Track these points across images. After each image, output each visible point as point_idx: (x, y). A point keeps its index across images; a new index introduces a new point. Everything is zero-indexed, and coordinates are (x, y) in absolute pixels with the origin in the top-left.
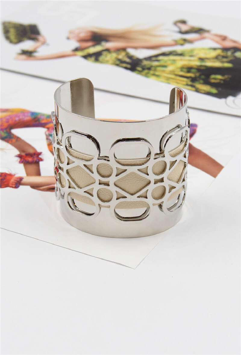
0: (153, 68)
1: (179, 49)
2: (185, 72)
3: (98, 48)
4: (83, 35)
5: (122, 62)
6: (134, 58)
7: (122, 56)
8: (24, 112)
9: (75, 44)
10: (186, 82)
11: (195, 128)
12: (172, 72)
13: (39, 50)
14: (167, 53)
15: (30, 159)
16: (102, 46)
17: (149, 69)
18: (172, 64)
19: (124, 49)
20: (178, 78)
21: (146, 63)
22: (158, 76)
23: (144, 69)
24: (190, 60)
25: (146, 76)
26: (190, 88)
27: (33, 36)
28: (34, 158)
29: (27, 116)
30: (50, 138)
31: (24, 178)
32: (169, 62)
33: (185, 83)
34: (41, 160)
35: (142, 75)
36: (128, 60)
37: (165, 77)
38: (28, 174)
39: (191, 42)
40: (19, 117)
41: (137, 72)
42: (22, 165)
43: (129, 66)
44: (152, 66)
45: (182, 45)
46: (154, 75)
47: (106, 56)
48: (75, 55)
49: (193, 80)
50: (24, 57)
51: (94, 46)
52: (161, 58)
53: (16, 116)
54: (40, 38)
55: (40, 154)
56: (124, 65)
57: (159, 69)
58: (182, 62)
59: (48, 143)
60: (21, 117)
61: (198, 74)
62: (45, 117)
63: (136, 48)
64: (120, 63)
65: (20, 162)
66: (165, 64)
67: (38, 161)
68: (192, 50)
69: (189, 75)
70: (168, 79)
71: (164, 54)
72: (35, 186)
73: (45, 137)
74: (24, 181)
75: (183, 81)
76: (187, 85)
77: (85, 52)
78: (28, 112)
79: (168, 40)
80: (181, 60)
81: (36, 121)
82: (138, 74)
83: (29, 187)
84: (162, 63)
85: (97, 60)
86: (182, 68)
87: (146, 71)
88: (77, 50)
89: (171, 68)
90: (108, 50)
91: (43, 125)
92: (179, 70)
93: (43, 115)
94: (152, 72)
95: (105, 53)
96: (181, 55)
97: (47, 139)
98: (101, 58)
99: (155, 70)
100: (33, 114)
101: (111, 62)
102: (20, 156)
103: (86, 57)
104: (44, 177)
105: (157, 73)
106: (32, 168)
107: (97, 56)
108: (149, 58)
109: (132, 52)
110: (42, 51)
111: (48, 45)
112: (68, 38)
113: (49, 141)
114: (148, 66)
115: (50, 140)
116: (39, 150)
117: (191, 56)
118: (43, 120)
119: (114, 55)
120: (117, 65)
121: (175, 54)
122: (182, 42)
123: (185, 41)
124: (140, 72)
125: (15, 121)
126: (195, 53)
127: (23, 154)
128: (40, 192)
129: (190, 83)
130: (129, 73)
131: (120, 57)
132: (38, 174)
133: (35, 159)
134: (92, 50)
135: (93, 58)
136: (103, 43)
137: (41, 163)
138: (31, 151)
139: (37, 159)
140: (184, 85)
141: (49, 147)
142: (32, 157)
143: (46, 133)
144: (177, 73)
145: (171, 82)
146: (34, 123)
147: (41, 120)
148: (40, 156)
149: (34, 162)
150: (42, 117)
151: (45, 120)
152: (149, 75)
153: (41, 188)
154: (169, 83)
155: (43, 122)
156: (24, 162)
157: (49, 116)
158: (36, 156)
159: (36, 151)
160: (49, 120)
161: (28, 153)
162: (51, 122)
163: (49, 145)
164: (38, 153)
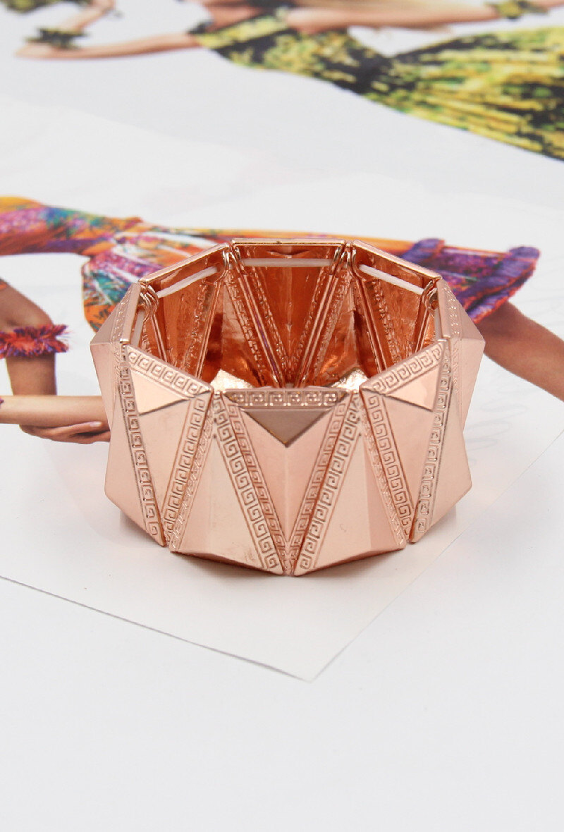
0: (421, 85)
1: (503, 29)
2: (514, 96)
3: (265, 27)
5: (330, 65)
6: (369, 55)
7: (333, 49)
8: (26, 207)
9: (200, 15)
10: (518, 124)
11: (530, 260)
12: (478, 97)
14: (468, 41)
15: (28, 346)
16: (278, 20)
17: (410, 86)
18: (479, 73)
19: (341, 30)
20: (494, 113)
21: (400, 69)
22: (432, 107)
23: (393, 87)
24: (533, 63)
25: (400, 106)
26: (525, 142)
28: (40, 342)
29: (36, 220)
30: (96, 284)
31: (5, 399)
32: (471, 68)
33: (513, 129)
34: (63, 348)
35: (387, 105)
36: (348, 61)
37: (455, 110)
38: (16, 390)
39: (539, 9)
40: (11, 221)
41: (373, 96)
43: (350, 78)
44: (419, 79)
45: (513, 18)
46: (423, 104)
47: (286, 51)
48: (196, 46)
49: (539, 119)
50: (45, 49)
51: (252, 19)
52: (446, 55)
53: (3, 219)
55: (60, 330)
56: (337, 75)
57: (438, 86)
58: (507, 67)
59: (87, 298)
60: (15, 224)
61: (552, 104)
62: (88, 223)
63: (375, 26)
64: (323, 69)
66: (460, 74)
67: (50, 350)
68: (542, 34)
69: (526, 105)
70: (463, 116)
71: (457, 45)
74: (3, 409)
75: (507, 122)
76: (519, 134)
77: (226, 38)
78: (39, 207)
79: (475, 4)
80: (508, 61)
81: (59, 235)
82: (375, 101)
83: (16, 428)
84: (449, 70)
85: (257, 60)
86: (507, 86)
87: (401, 93)
88: (201, 30)
89: (473, 85)
90: (293, 32)
91: (77, 247)
92: (498, 90)
93: (83, 217)
94: (416, 96)
95: (282, 40)
96: (509, 46)
97: (85, 287)
98: (269, 56)
99: (428, 90)
100: (52, 212)
101: (299, 65)
103: (224, 52)
104: (65, 398)
105: (431, 100)
106: (33, 371)
107: (258, 50)
108: (413, 57)
109: (363, 37)
110: (101, 34)
111: (119, 15)
113: (89, 292)
114: (409, 79)
115: (94, 289)
116: (57, 321)
117: (538, 51)
118: (81, 231)
119: (310, 46)
120: (317, 75)
121: (489, 42)
122: (514, 10)
123: (523, 5)
124: (381, 96)
126: (548, 43)
127: (9, 331)
128: (48, 441)
129: (527, 129)
130: (348, 97)
131: (327, 52)
132: (49, 388)
133: (43, 346)
134: (247, 32)
135: (247, 56)
136: (282, 12)
138: (34, 322)
139: (49, 346)
140: (510, 134)
141: (87, 312)
142: (36, 341)
143: (83, 268)
144: (490, 99)
145: (472, 127)
146: (54, 240)
147: (73, 231)
148: (58, 338)
149: (41, 352)
150: (79, 223)
151: (87, 230)
152: (406, 103)
153: (54, 432)
154: (465, 129)
155: (80, 237)
156: (8, 354)
157: (100, 222)
158: (46, 336)
159: (50, 322)
160: (99, 231)
161: (24, 328)
162: (104, 238)
163: (88, 305)
164: (54, 327)
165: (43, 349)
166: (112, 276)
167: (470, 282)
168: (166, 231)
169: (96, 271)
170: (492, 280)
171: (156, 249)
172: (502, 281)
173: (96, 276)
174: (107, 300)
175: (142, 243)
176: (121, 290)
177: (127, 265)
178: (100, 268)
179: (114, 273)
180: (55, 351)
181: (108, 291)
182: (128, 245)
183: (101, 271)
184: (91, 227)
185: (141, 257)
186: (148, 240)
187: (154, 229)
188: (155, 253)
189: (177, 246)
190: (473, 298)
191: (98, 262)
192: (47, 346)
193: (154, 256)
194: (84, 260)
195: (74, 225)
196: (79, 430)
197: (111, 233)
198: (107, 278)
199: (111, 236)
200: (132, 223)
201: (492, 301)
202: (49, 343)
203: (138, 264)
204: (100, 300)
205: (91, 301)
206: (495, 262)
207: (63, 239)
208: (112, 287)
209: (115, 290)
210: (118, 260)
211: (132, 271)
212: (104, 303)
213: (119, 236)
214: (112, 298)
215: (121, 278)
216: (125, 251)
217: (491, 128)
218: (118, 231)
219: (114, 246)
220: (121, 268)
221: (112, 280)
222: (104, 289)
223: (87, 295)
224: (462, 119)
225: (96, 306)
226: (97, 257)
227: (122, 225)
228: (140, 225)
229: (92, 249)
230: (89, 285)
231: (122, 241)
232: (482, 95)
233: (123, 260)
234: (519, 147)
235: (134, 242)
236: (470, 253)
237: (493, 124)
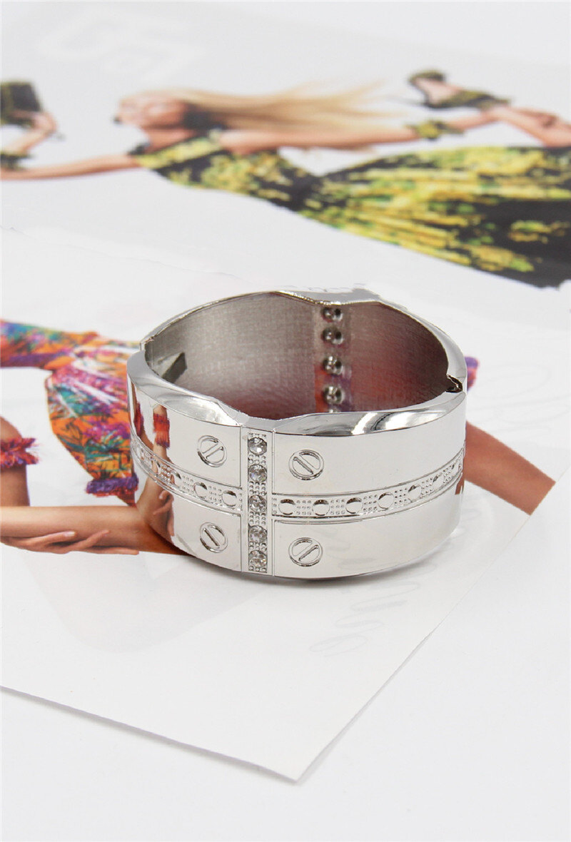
0: (351, 203)
1: (423, 149)
2: (440, 213)
3: (199, 148)
4: (157, 112)
5: (265, 184)
6: (300, 175)
7: (265, 168)
9: (138, 137)
10: (446, 239)
11: (470, 370)
12: (406, 214)
13: (35, 151)
14: (391, 161)
16: (212, 141)
17: (342, 204)
18: (405, 191)
19: (272, 151)
20: (422, 229)
21: (331, 187)
22: (364, 223)
23: (326, 205)
24: (454, 181)
25: (334, 222)
26: (454, 256)
27: (21, 114)
28: (10, 454)
30: (60, 397)
32: (397, 186)
33: (441, 243)
34: (33, 460)
35: (322, 221)
36: (281, 180)
37: (385, 226)
39: (457, 130)
41: (308, 213)
43: (284, 196)
44: (348, 197)
45: (432, 138)
46: (354, 220)
47: (222, 170)
48: (136, 166)
49: (465, 234)
51: (188, 140)
52: (373, 174)
54: (40, 119)
55: (30, 442)
56: (273, 194)
57: (368, 203)
58: (430, 185)
59: (52, 411)
61: (476, 220)
62: (47, 337)
63: (304, 147)
64: (258, 188)
66: (387, 192)
67: (21, 462)
68: (460, 154)
69: (452, 220)
70: (394, 232)
71: (382, 164)
73: (43, 395)
75: (435, 237)
76: (448, 248)
77: (164, 159)
79: (395, 126)
80: (431, 179)
81: (20, 350)
82: (310, 217)
84: (376, 188)
85: (195, 179)
86: (432, 203)
87: (333, 210)
88: (140, 151)
89: (401, 202)
90: (226, 153)
91: (38, 361)
92: (424, 207)
93: (42, 332)
94: (348, 213)
95: (217, 160)
96: (430, 165)
97: (50, 401)
98: (207, 175)
99: (358, 207)
100: (12, 327)
101: (235, 184)
103: (164, 171)
104: (38, 508)
105: (362, 216)
107: (195, 170)
108: (342, 176)
109: (293, 157)
110: (45, 155)
111: (61, 138)
112: (118, 120)
113: (54, 405)
114: (339, 197)
115: (58, 402)
116: (25, 434)
117: (458, 169)
118: (42, 346)
119: (244, 166)
120: (253, 193)
121: (412, 162)
122: (433, 131)
123: (440, 126)
124: (315, 213)
126: (467, 162)
128: (25, 551)
129: (455, 244)
130: (284, 214)
131: (261, 171)
132: (22, 499)
133: (14, 458)
134: (184, 152)
135: (185, 175)
136: (215, 134)
137: (30, 469)
138: (4, 435)
139: (19, 458)
140: (440, 249)
141: (54, 425)
142: (6, 453)
143: (46, 382)
144: (417, 215)
145: (403, 242)
146: (16, 355)
147: (33, 346)
148: (28, 450)
149: (12, 465)
150: (38, 338)
151: (47, 345)
152: (340, 220)
153: (30, 542)
154: (397, 244)
155: (41, 351)
157: (58, 336)
158: (16, 449)
159: (20, 436)
160: (59, 346)
162: (63, 352)
163: (54, 418)
164: (23, 440)
165: (13, 461)
166: (74, 390)
168: (122, 345)
169: (59, 385)
171: (115, 363)
173: (60, 390)
174: (72, 413)
175: (101, 357)
176: (84, 403)
177: (88, 378)
178: (62, 382)
179: (76, 387)
180: (26, 463)
181: (73, 404)
182: (87, 359)
183: (64, 385)
184: (50, 342)
185: (101, 371)
186: (106, 354)
187: (111, 343)
188: (113, 366)
191: (60, 376)
192: (17, 459)
193: (112, 369)
194: (45, 374)
195: (34, 340)
196: (53, 539)
197: (70, 347)
198: (70, 391)
199: (70, 350)
200: (90, 337)
202: (19, 455)
203: (99, 378)
204: (65, 413)
205: (56, 415)
207: (24, 354)
208: (76, 400)
209: (78, 403)
210: (79, 374)
211: (93, 385)
212: (69, 416)
213: (78, 350)
214: (76, 411)
215: (83, 392)
216: (85, 364)
217: (421, 243)
218: (76, 345)
219: (73, 360)
220: (83, 381)
221: (74, 394)
222: (69, 402)
223: (52, 408)
224: (392, 234)
225: (61, 420)
226: (59, 371)
227: (80, 339)
228: (97, 340)
229: (53, 364)
230: (53, 399)
231: (81, 355)
232: (409, 211)
233: (84, 374)
234: (449, 260)
235: (93, 355)
237: (422, 239)
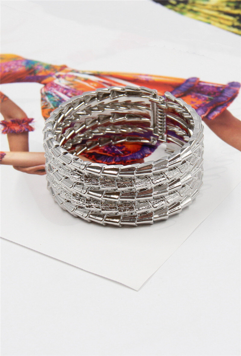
2: (231, 8)
8: (17, 59)
10: (233, 21)
15: (17, 128)
17: (185, 2)
20: (222, 16)
22: (195, 12)
23: (178, 2)
25: (181, 12)
26: (236, 30)
28: (22, 126)
29: (21, 66)
30: (47, 98)
31: (7, 153)
33: (230, 23)
34: (32, 129)
35: (176, 11)
37: (205, 14)
38: (12, 149)
40: (10, 66)
41: (170, 6)
42: (5, 136)
46: (191, 10)
53: (6, 65)
55: (31, 120)
57: (198, 2)
59: (43, 105)
60: (12, 67)
62: (44, 67)
65: (4, 132)
67: (26, 130)
69: (237, 12)
70: (209, 17)
72: (20, 166)
73: (39, 97)
74: (6, 158)
75: (228, 20)
76: (233, 26)
78: (22, 60)
81: (31, 74)
82: (170, 9)
86: (228, 3)
87: (182, 5)
91: (39, 80)
92: (224, 4)
93: (41, 64)
94: (188, 7)
97: (42, 100)
99: (193, 4)
100: (28, 62)
102: (4, 123)
104: (32, 153)
105: (195, 9)
106: (18, 140)
113: (44, 102)
115: (45, 101)
116: (29, 116)
118: (41, 72)
124: (173, 7)
125: (5, 72)
127: (9, 121)
128: (25, 174)
129: (237, 24)
132: (26, 148)
133: (23, 128)
137: (30, 133)
138: (19, 117)
139: (26, 128)
140: (229, 26)
141: (43, 112)
142: (20, 126)
143: (41, 90)
144: (221, 9)
145: (212, 22)
146: (29, 76)
147: (37, 71)
148: (30, 124)
149: (22, 131)
150: (40, 67)
151: (43, 71)
152: (184, 10)
153: (28, 169)
154: (209, 23)
155: (40, 74)
156: (8, 132)
157: (49, 67)
158: (25, 124)
159: (26, 117)
160: (49, 72)
161: (15, 119)
162: (50, 75)
163: (43, 108)
164: (28, 119)
165: (23, 130)
166: (54, 94)
167: (210, 99)
168: (78, 72)
169: (47, 92)
170: (220, 98)
171: (73, 81)
172: (224, 99)
173: (47, 94)
174: (52, 106)
175: (67, 78)
176: (58, 101)
177: (60, 89)
178: (48, 90)
179: (55, 93)
180: (28, 131)
181: (52, 102)
182: (61, 79)
183: (49, 92)
184: (45, 70)
185: (67, 85)
186: (70, 76)
187: (73, 71)
188: (72, 83)
189: (83, 79)
190: (211, 107)
191: (48, 87)
192: (25, 129)
193: (72, 84)
194: (41, 86)
195: (37, 69)
196: (38, 168)
197: (54, 72)
198: (51, 95)
199: (54, 74)
200: (63, 68)
201: (220, 108)
202: (26, 126)
203: (65, 89)
204: (48, 106)
205: (44, 107)
206: (221, 89)
207: (33, 75)
208: (54, 100)
209: (55, 101)
210: (57, 86)
211: (62, 92)
212: (50, 108)
213: (57, 74)
214: (54, 105)
215: (58, 96)
216: (60, 81)
217: (221, 23)
218: (57, 72)
219: (55, 79)
220: (58, 90)
221: (53, 96)
222: (51, 101)
223: (43, 103)
224: (208, 18)
225: (47, 109)
226: (48, 85)
227: (59, 68)
228: (66, 69)
229: (45, 81)
230: (44, 99)
231: (58, 77)
232: (217, 7)
233: (59, 87)
234: (233, 32)
235: (64, 77)
236: (211, 85)
237: (222, 21)
